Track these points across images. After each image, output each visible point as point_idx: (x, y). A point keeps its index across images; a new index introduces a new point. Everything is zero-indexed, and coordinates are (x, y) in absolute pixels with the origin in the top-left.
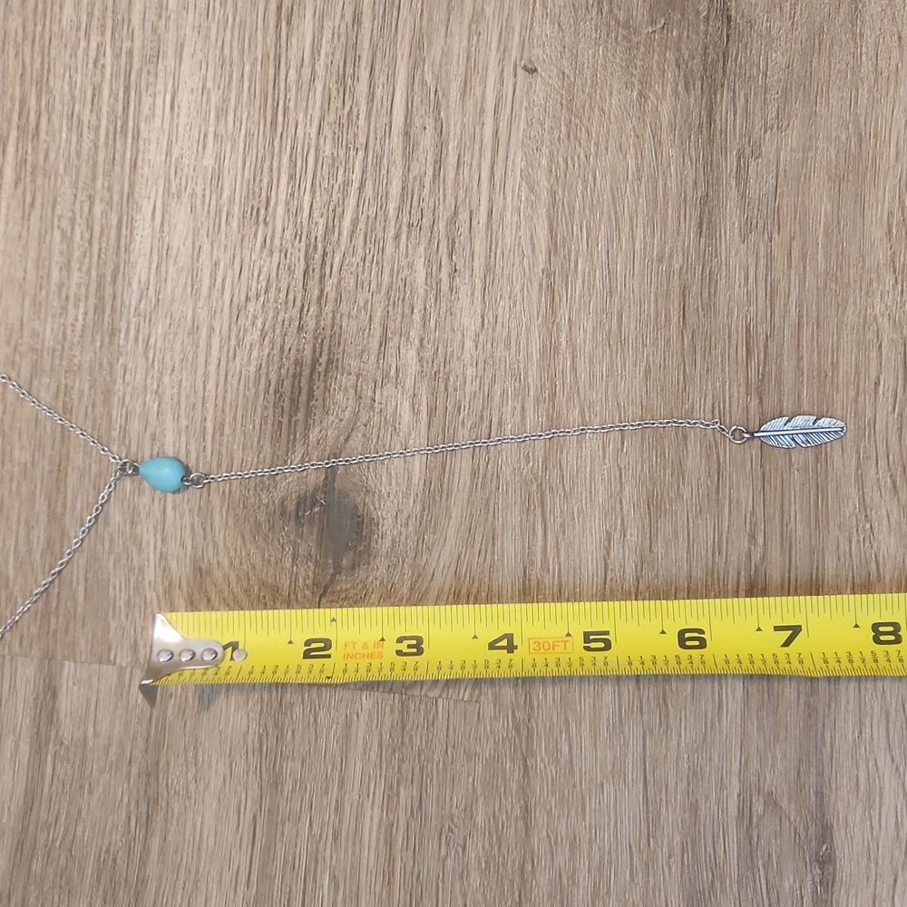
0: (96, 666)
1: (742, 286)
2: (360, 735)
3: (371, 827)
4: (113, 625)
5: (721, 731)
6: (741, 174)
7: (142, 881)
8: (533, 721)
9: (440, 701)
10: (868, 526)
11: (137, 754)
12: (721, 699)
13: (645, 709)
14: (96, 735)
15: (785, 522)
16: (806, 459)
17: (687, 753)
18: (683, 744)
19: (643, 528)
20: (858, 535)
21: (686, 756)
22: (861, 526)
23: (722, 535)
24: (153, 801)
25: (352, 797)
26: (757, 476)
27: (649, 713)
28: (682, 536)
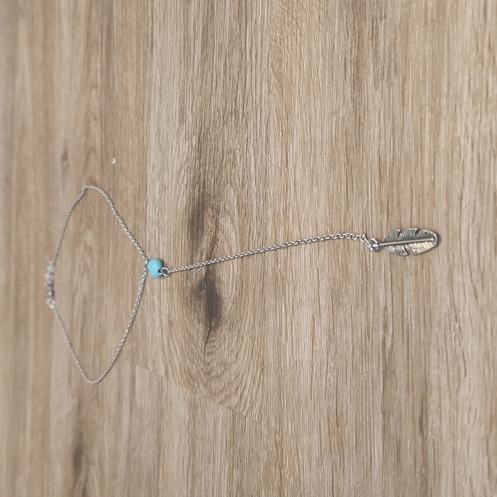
0: (144, 369)
1: (377, 125)
2: (220, 431)
3: (224, 490)
4: (148, 347)
5: (371, 480)
6: (374, 36)
7: (158, 491)
8: (283, 444)
9: (247, 418)
10: (457, 326)
11: (155, 420)
12: (371, 454)
13: (333, 451)
14: (145, 407)
15: (405, 318)
16: (416, 265)
17: (354, 491)
18: (352, 483)
19: (329, 315)
20: (451, 334)
21: (354, 493)
22: (452, 326)
23: (369, 324)
24: (160, 448)
25: (218, 469)
26: (387, 278)
27: (335, 454)
28: (349, 323)
